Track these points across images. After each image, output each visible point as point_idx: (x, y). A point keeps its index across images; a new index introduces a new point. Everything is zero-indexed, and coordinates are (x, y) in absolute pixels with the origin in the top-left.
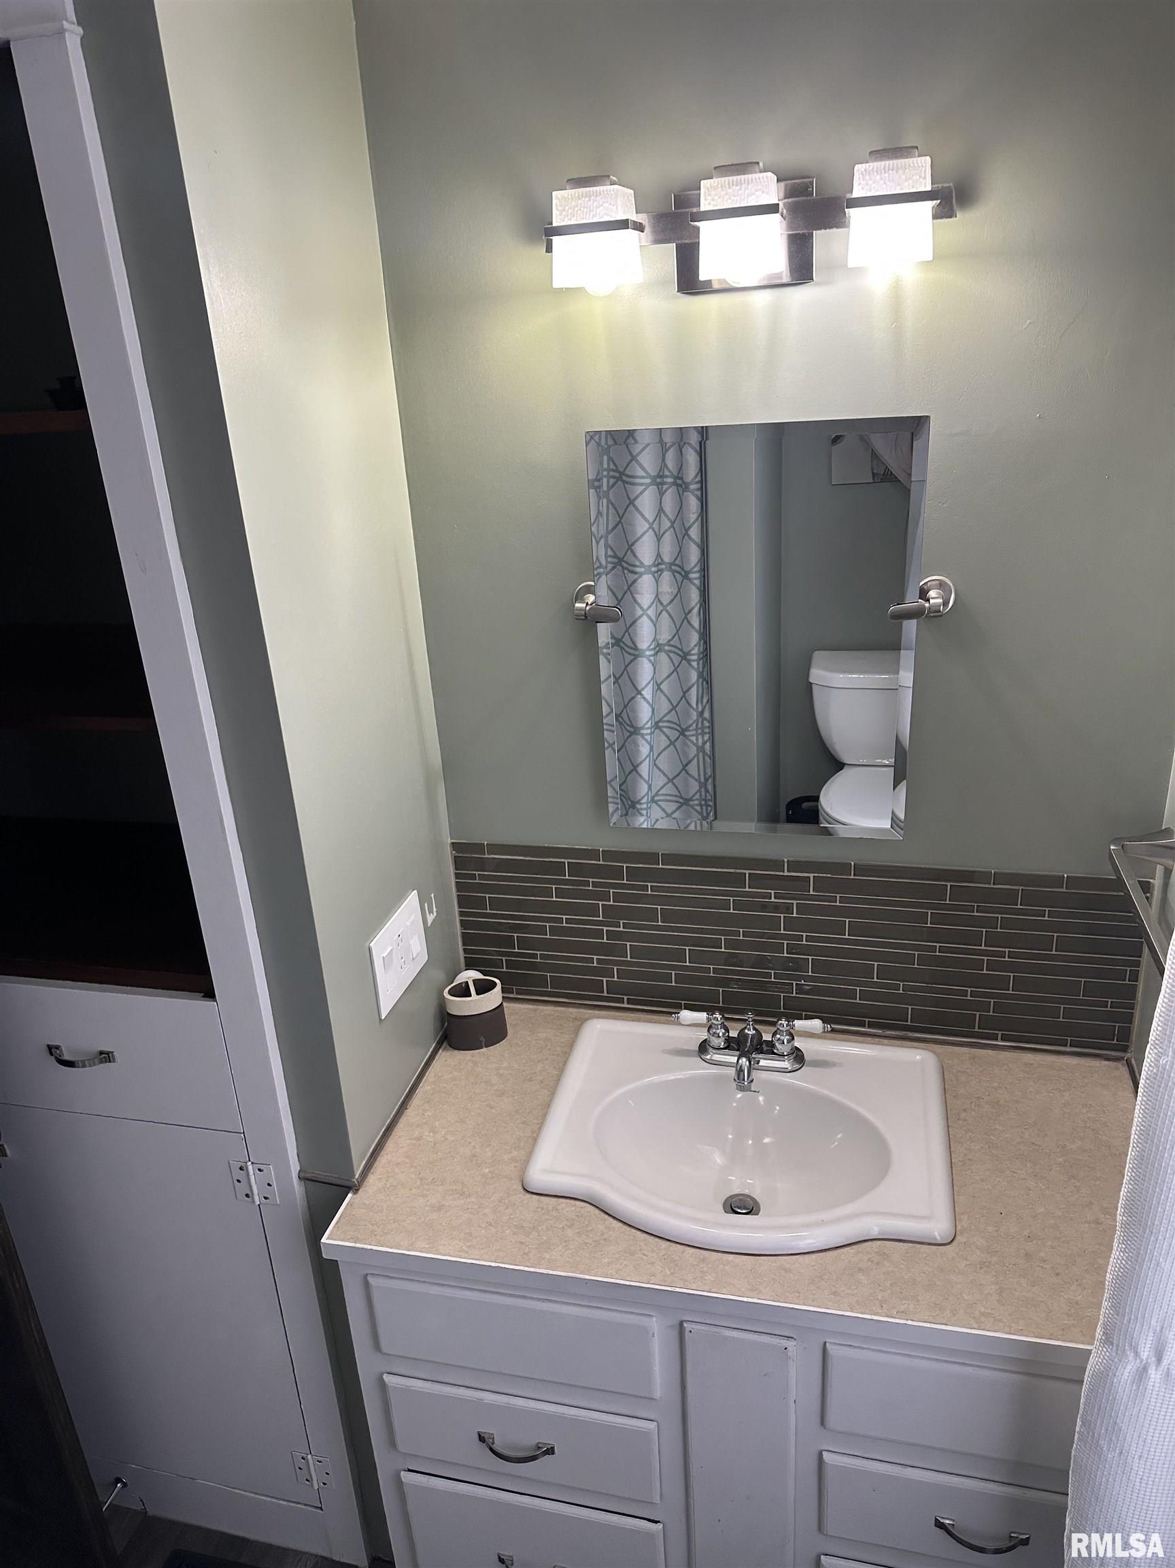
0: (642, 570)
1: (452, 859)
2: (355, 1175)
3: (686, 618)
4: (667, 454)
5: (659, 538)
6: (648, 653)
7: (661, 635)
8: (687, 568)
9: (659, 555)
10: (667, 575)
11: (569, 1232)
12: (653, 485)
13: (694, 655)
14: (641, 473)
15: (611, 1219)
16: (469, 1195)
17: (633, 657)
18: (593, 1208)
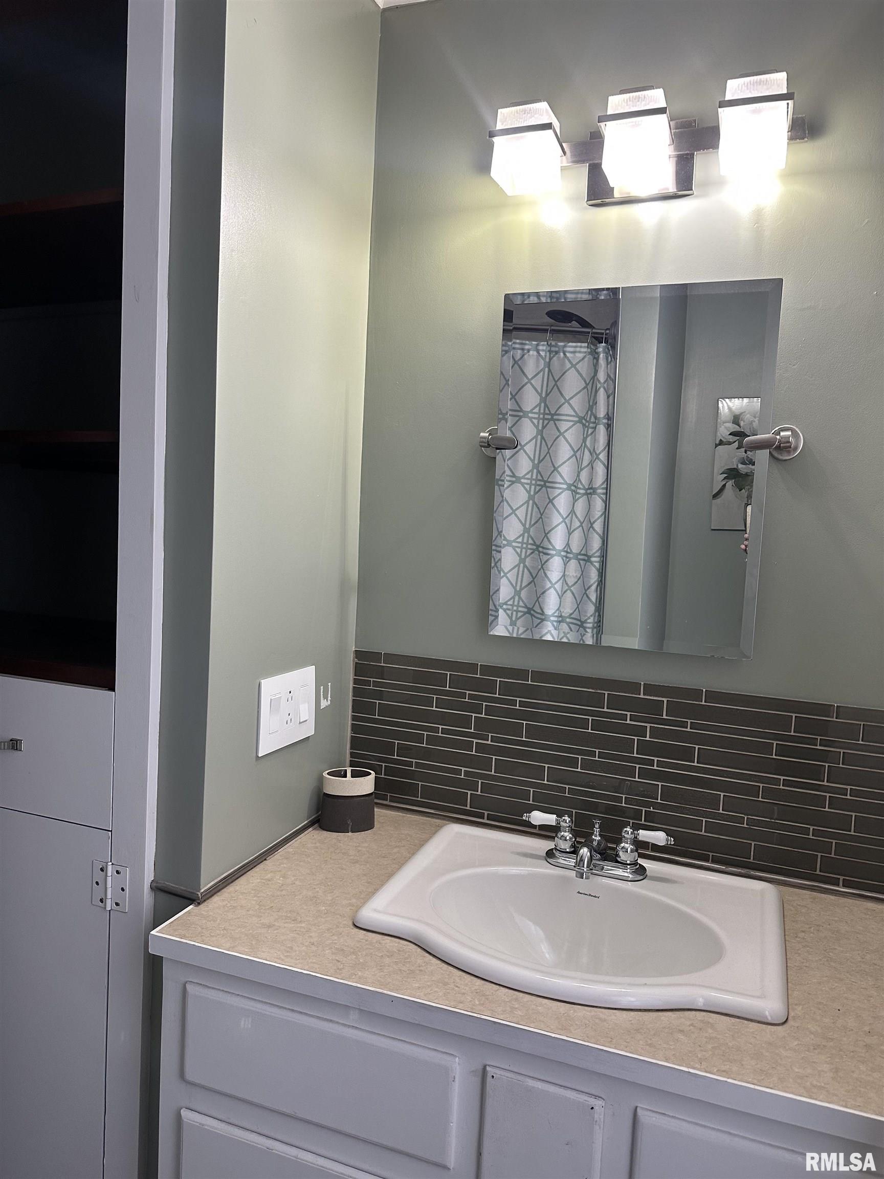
0: (554, 552)
1: (353, 664)
2: (200, 890)
3: (585, 593)
4: (581, 473)
5: (570, 533)
6: (552, 618)
7: (565, 609)
8: (590, 553)
9: (568, 545)
10: (573, 564)
11: (387, 960)
12: (568, 490)
13: (589, 623)
14: (559, 480)
15: (431, 957)
16: (300, 922)
17: (540, 621)
18: (416, 947)
